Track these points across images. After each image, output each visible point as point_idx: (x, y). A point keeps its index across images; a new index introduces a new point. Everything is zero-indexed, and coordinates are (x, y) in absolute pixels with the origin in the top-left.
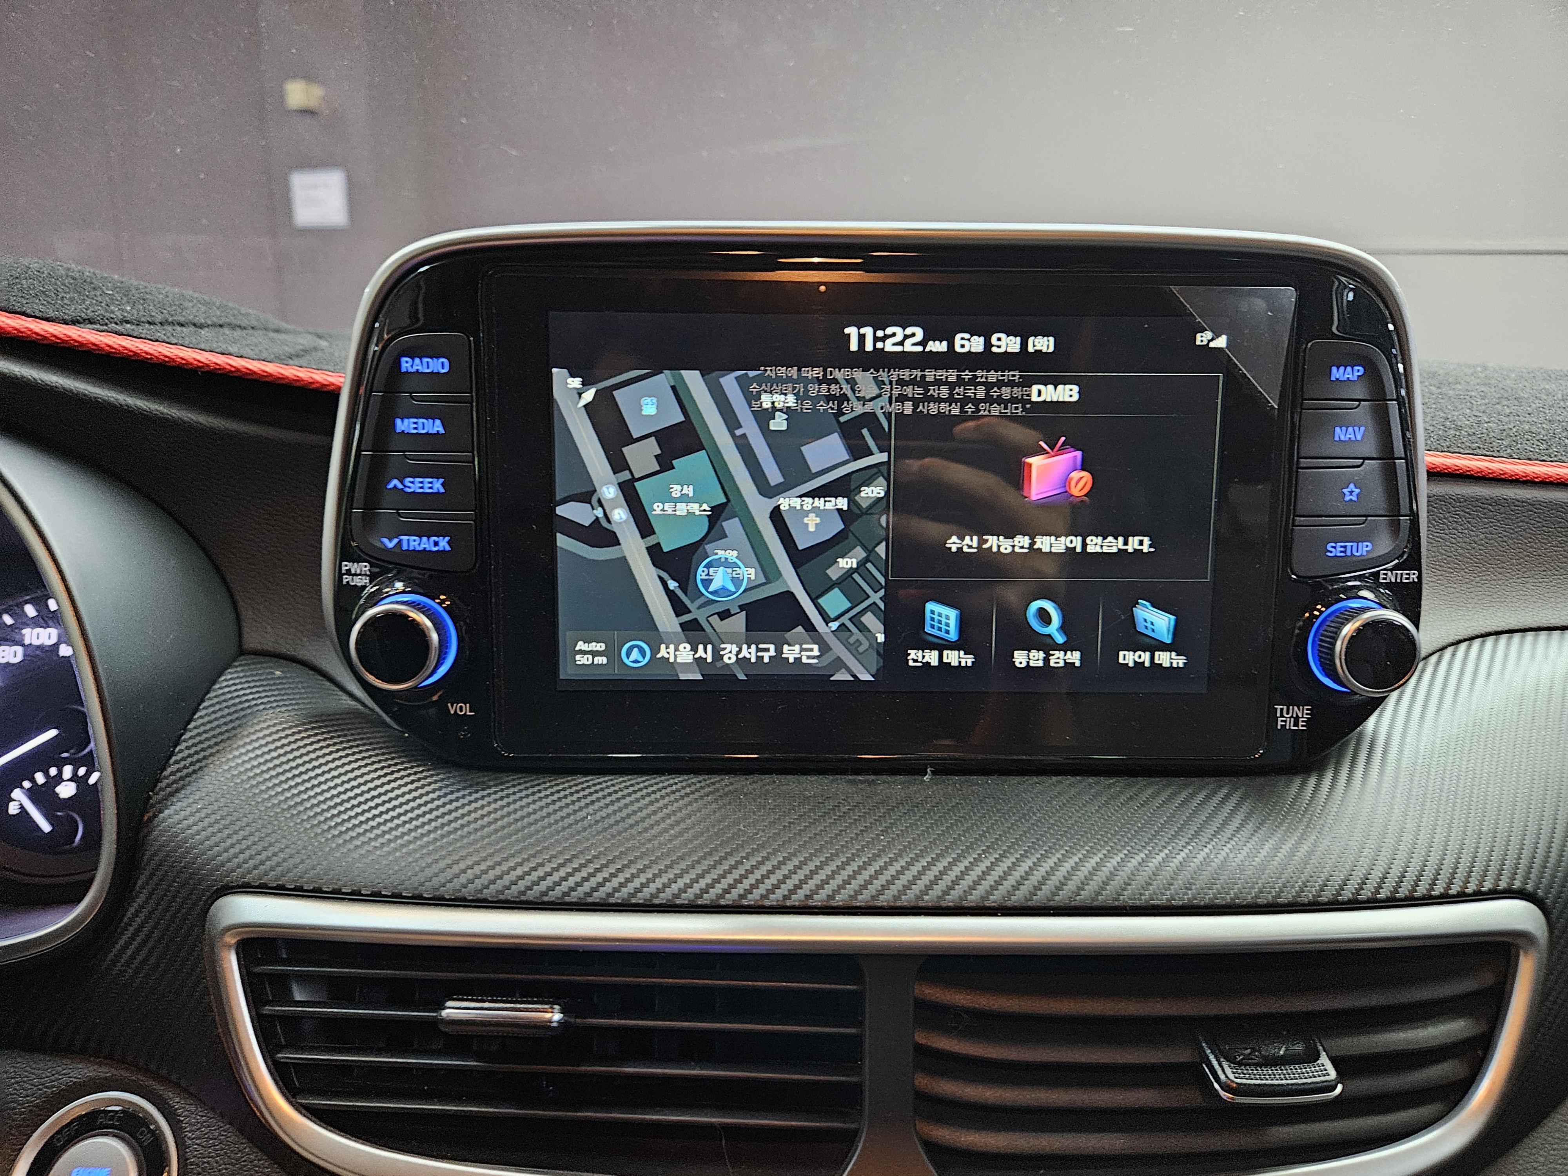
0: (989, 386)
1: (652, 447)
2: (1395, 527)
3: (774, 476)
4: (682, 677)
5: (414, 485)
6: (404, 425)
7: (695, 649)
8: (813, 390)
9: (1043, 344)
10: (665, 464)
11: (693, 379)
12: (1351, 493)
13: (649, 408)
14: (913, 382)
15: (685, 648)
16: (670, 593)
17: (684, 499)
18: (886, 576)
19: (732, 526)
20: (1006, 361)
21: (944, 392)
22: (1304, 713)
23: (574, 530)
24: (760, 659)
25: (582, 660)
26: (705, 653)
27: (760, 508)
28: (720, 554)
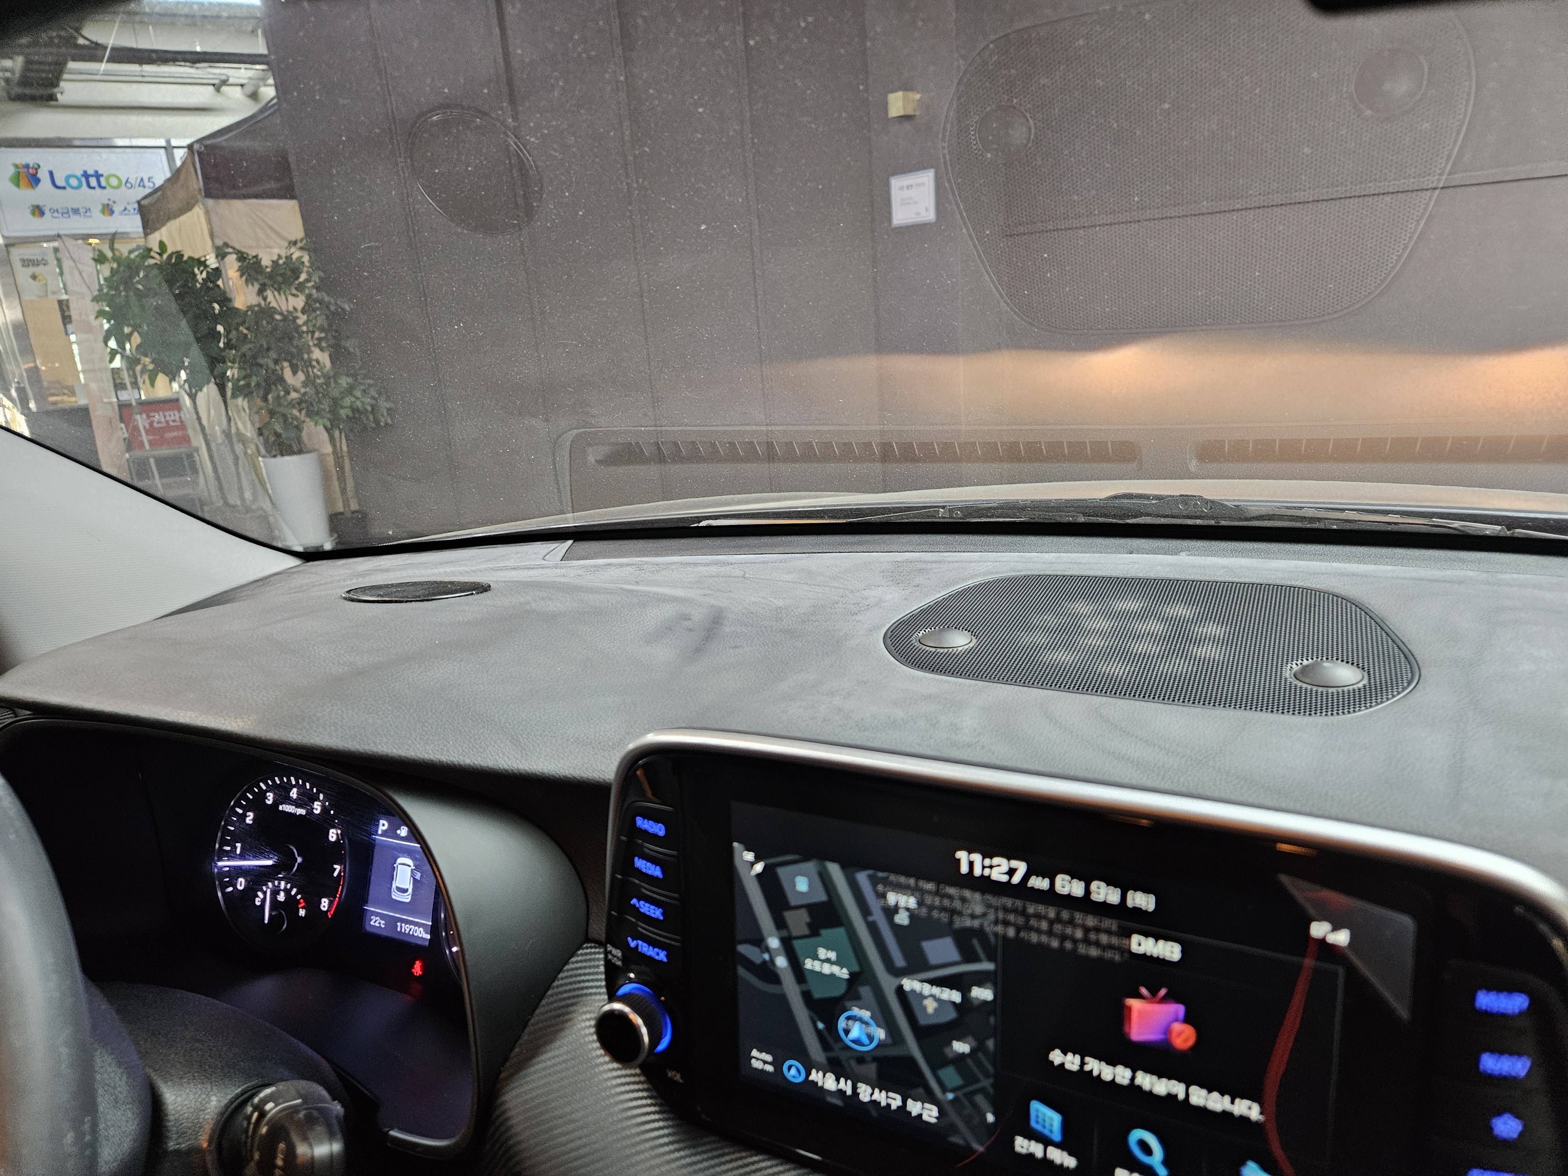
0: (1087, 930)
1: (805, 916)
3: (899, 961)
4: (829, 1099)
5: (645, 908)
6: (639, 864)
7: (838, 1080)
8: (928, 900)
9: (1143, 901)
10: (814, 930)
11: (834, 869)
13: (802, 885)
14: (1014, 911)
15: (831, 1077)
16: (818, 1032)
17: (828, 960)
18: (994, 1066)
19: (865, 991)
20: (1104, 908)
21: (1044, 925)
23: (749, 964)
24: (889, 1105)
25: (756, 1064)
26: (846, 1086)
27: (888, 983)
28: (856, 1011)
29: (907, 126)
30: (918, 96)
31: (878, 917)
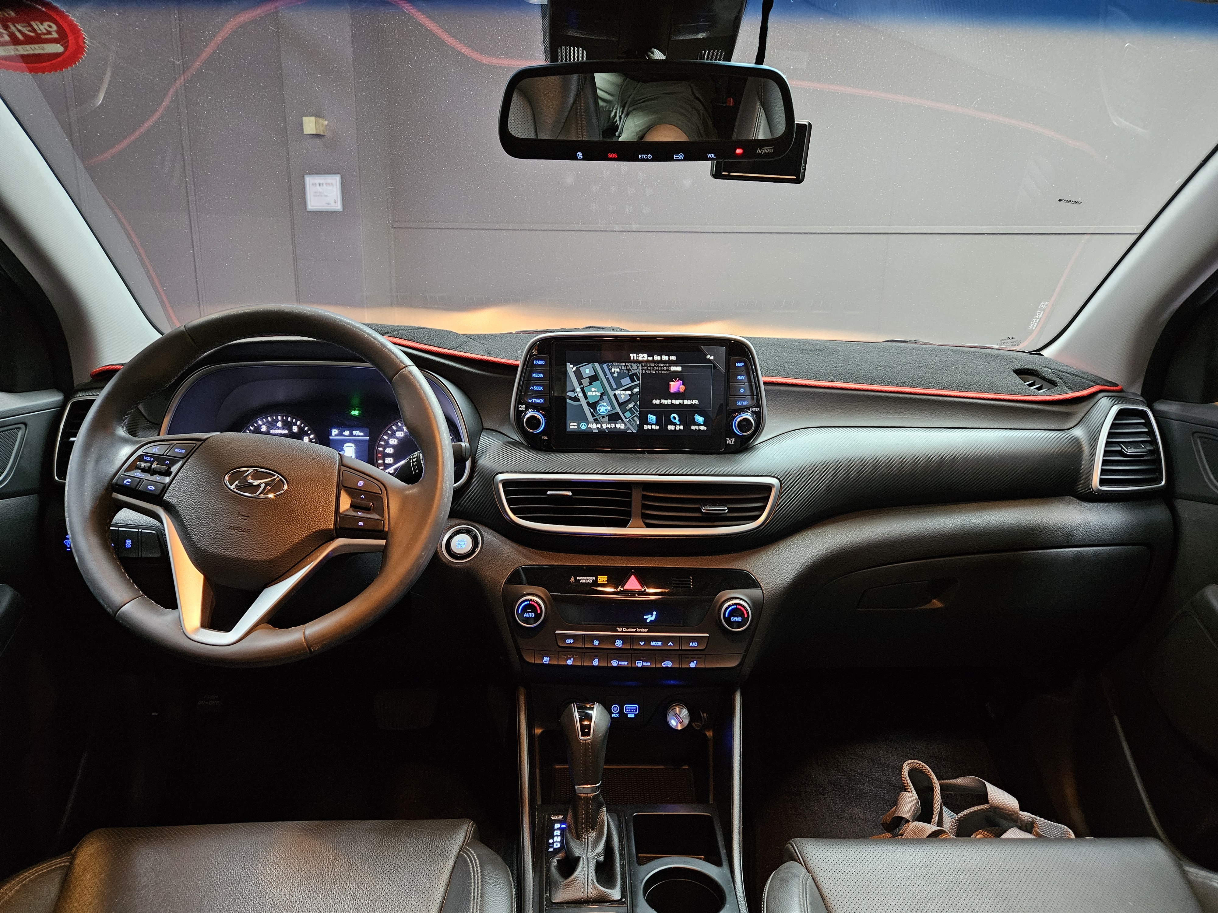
0: (661, 367)
1: (588, 380)
2: (753, 398)
3: (615, 387)
4: (594, 431)
5: (536, 388)
6: (534, 375)
7: (597, 425)
8: (623, 368)
9: (673, 358)
10: (590, 384)
11: (597, 365)
12: (742, 391)
13: (587, 371)
14: (645, 366)
15: (595, 424)
16: (591, 412)
17: (595, 391)
18: (639, 409)
19: (605, 397)
20: (665, 362)
21: (652, 368)
22: (733, 440)
23: (571, 398)
24: (611, 427)
25: (572, 427)
26: (599, 426)
27: (611, 393)
28: (603, 404)
29: (317, 141)
30: (326, 123)
31: (609, 376)
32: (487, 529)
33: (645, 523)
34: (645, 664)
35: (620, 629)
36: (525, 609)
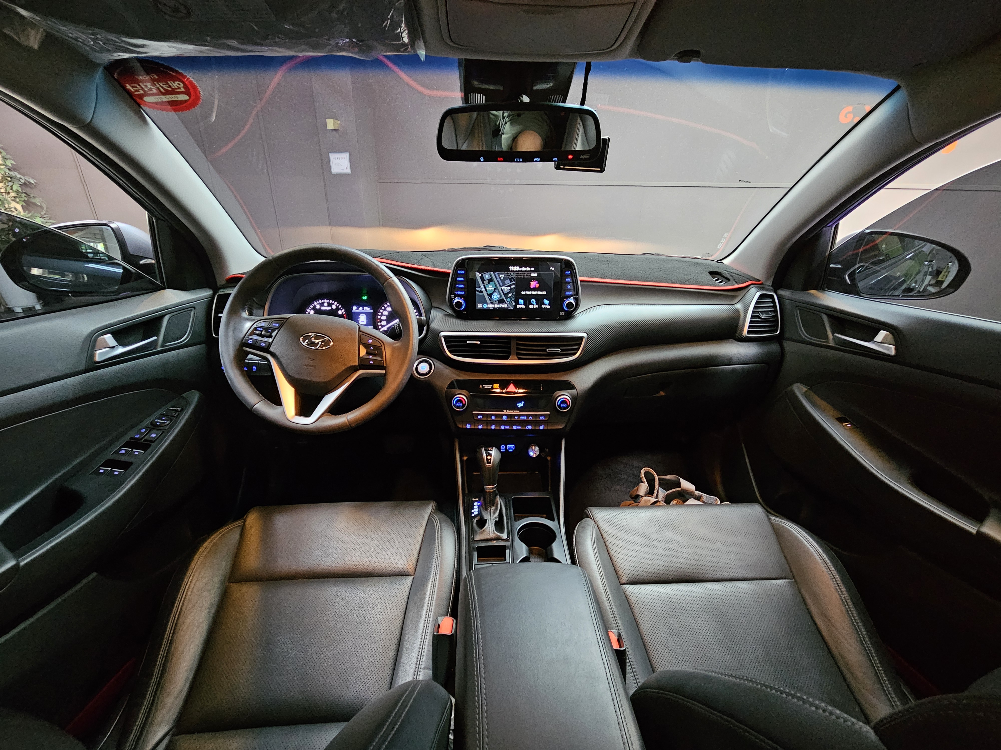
0: (526, 274)
1: (487, 281)
2: (574, 291)
3: (501, 285)
4: (491, 309)
5: (460, 286)
6: (458, 279)
8: (506, 274)
9: (533, 269)
10: (489, 283)
11: (492, 273)
12: (569, 287)
13: (487, 277)
14: (517, 273)
16: (489, 299)
17: (491, 287)
18: (514, 296)
19: (496, 290)
20: (528, 271)
21: (521, 275)
22: (564, 313)
23: (478, 291)
24: (500, 306)
25: (479, 307)
26: (493, 306)
27: (500, 288)
28: (495, 294)
29: (334, 132)
30: (339, 122)
31: (498, 279)
32: (436, 360)
33: (517, 357)
34: (518, 427)
35: (505, 411)
36: (457, 401)
